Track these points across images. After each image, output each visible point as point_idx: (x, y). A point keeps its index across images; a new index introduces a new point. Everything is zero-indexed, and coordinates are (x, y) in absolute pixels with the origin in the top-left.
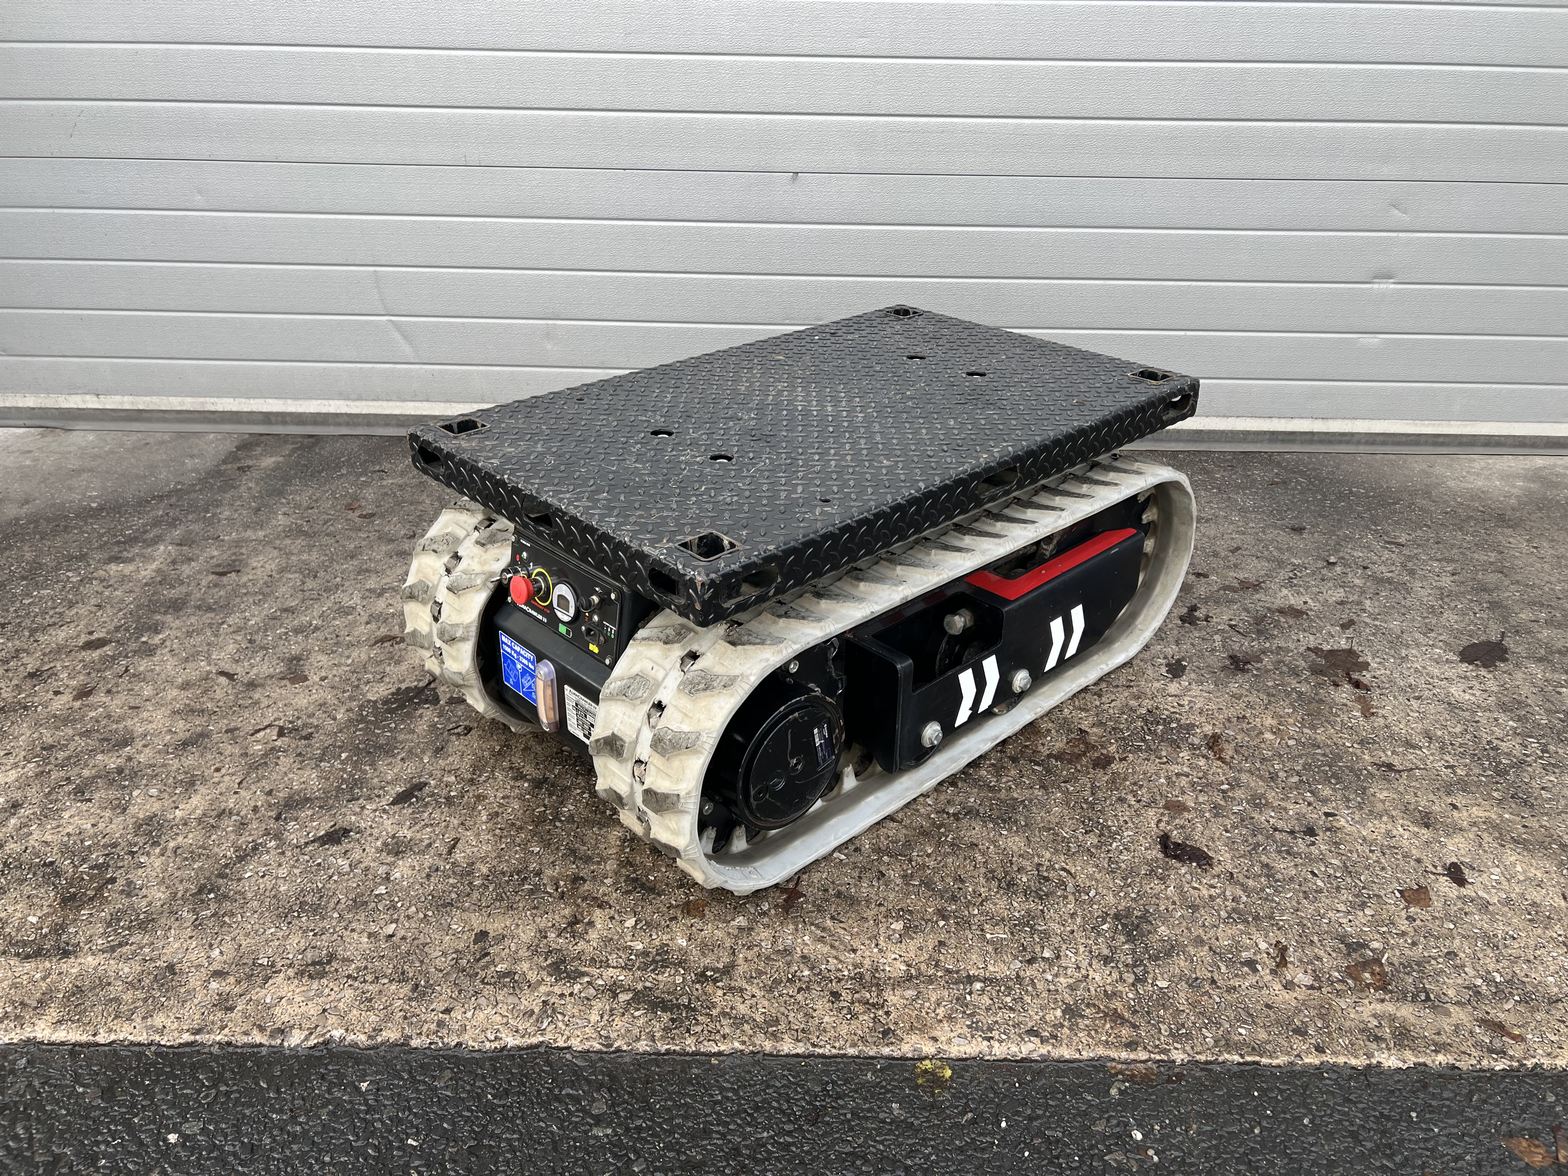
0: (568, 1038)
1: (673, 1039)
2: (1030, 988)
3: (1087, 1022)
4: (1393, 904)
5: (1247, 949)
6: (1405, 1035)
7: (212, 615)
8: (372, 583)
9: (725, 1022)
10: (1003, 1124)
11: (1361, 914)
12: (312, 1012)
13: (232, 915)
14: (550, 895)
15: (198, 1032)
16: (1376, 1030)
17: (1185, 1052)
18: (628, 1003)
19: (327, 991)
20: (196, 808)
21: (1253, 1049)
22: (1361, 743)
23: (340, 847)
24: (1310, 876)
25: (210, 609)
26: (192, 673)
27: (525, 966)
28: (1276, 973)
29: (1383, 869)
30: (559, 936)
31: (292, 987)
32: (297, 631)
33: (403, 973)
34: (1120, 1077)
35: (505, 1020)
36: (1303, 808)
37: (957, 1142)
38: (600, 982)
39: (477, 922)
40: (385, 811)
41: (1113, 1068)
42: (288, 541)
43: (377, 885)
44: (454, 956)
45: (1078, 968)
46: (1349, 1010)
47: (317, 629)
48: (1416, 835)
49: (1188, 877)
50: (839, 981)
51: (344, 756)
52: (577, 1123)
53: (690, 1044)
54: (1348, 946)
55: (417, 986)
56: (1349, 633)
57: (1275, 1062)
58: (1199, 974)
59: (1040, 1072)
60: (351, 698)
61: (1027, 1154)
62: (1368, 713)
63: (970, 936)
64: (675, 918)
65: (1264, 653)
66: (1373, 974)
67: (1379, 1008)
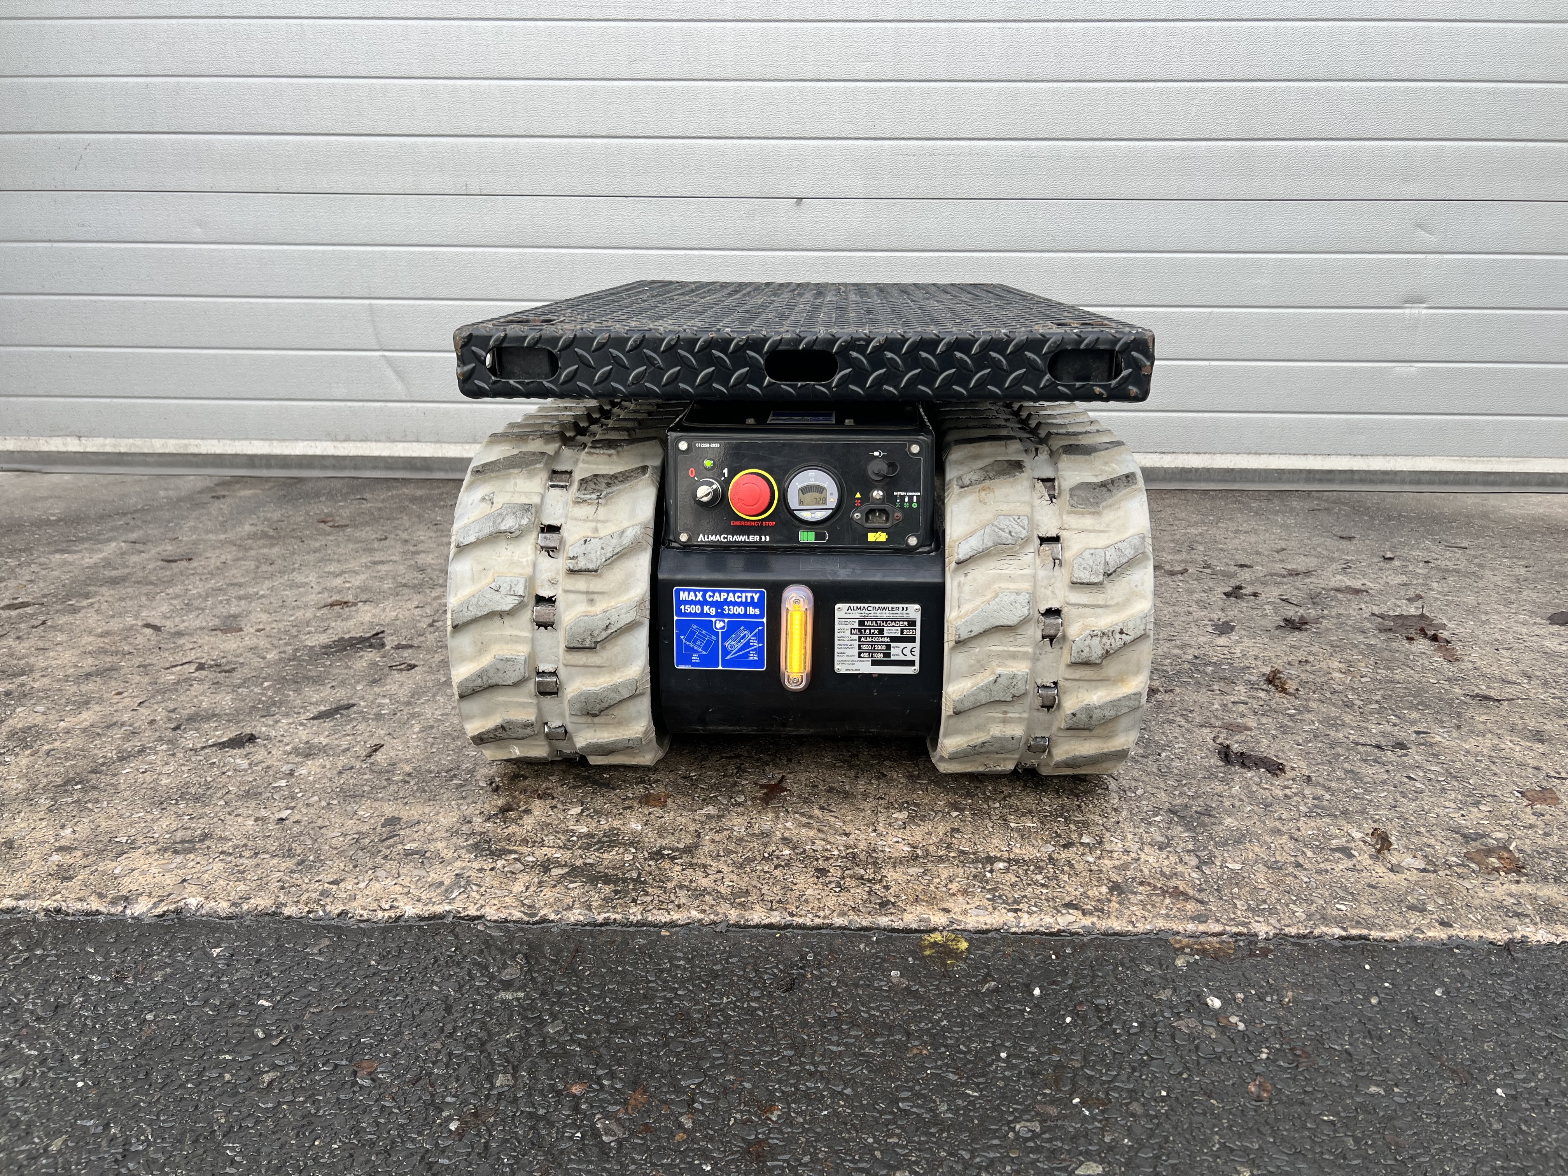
0: (482, 907)
1: (614, 908)
2: (1066, 868)
3: (1142, 898)
4: (1512, 802)
5: (1337, 837)
6: (1553, 911)
7: (152, 587)
8: (332, 568)
9: (682, 893)
10: (1037, 992)
11: (1476, 810)
12: (169, 881)
13: (97, 801)
14: (482, 788)
15: (22, 897)
16: (1515, 908)
17: (1269, 924)
18: (563, 876)
19: (191, 864)
20: (85, 720)
21: (1358, 922)
22: (1449, 680)
23: (242, 750)
24: (1406, 780)
25: (152, 583)
26: (115, 625)
27: (440, 845)
28: (1378, 858)
29: (1495, 774)
30: (487, 820)
31: (150, 860)
32: (240, 598)
33: (290, 850)
34: (1187, 950)
35: (406, 890)
36: (1389, 728)
37: (976, 1009)
38: (531, 859)
39: (389, 810)
40: (301, 724)
41: (1177, 942)
42: (250, 541)
43: (276, 779)
44: (356, 836)
45: (1127, 852)
46: (1477, 889)
47: (263, 596)
48: (1530, 749)
49: (1257, 780)
50: (827, 859)
51: (266, 684)
52: (479, 987)
53: (635, 914)
54: (1464, 836)
55: (303, 861)
56: (1419, 603)
57: (1388, 935)
58: (1278, 858)
59: (1083, 946)
60: (286, 644)
61: (1068, 1020)
62: (1452, 658)
63: (991, 825)
64: (631, 807)
65: (1323, 617)
66: (1500, 858)
67: (1514, 888)
